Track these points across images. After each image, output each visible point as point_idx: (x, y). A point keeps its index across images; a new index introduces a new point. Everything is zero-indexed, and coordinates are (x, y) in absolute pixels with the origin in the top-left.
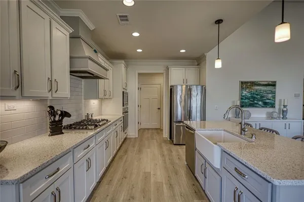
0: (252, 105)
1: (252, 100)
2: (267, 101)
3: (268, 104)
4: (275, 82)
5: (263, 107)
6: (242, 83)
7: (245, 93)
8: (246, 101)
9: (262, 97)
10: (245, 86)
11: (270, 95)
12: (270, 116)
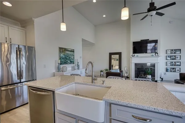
0: (66, 63)
1: (65, 59)
2: (72, 60)
3: (72, 62)
4: (74, 50)
5: (70, 64)
6: (60, 48)
7: (62, 55)
8: (63, 60)
9: (69, 58)
10: (61, 51)
11: (72, 57)
12: (74, 69)
